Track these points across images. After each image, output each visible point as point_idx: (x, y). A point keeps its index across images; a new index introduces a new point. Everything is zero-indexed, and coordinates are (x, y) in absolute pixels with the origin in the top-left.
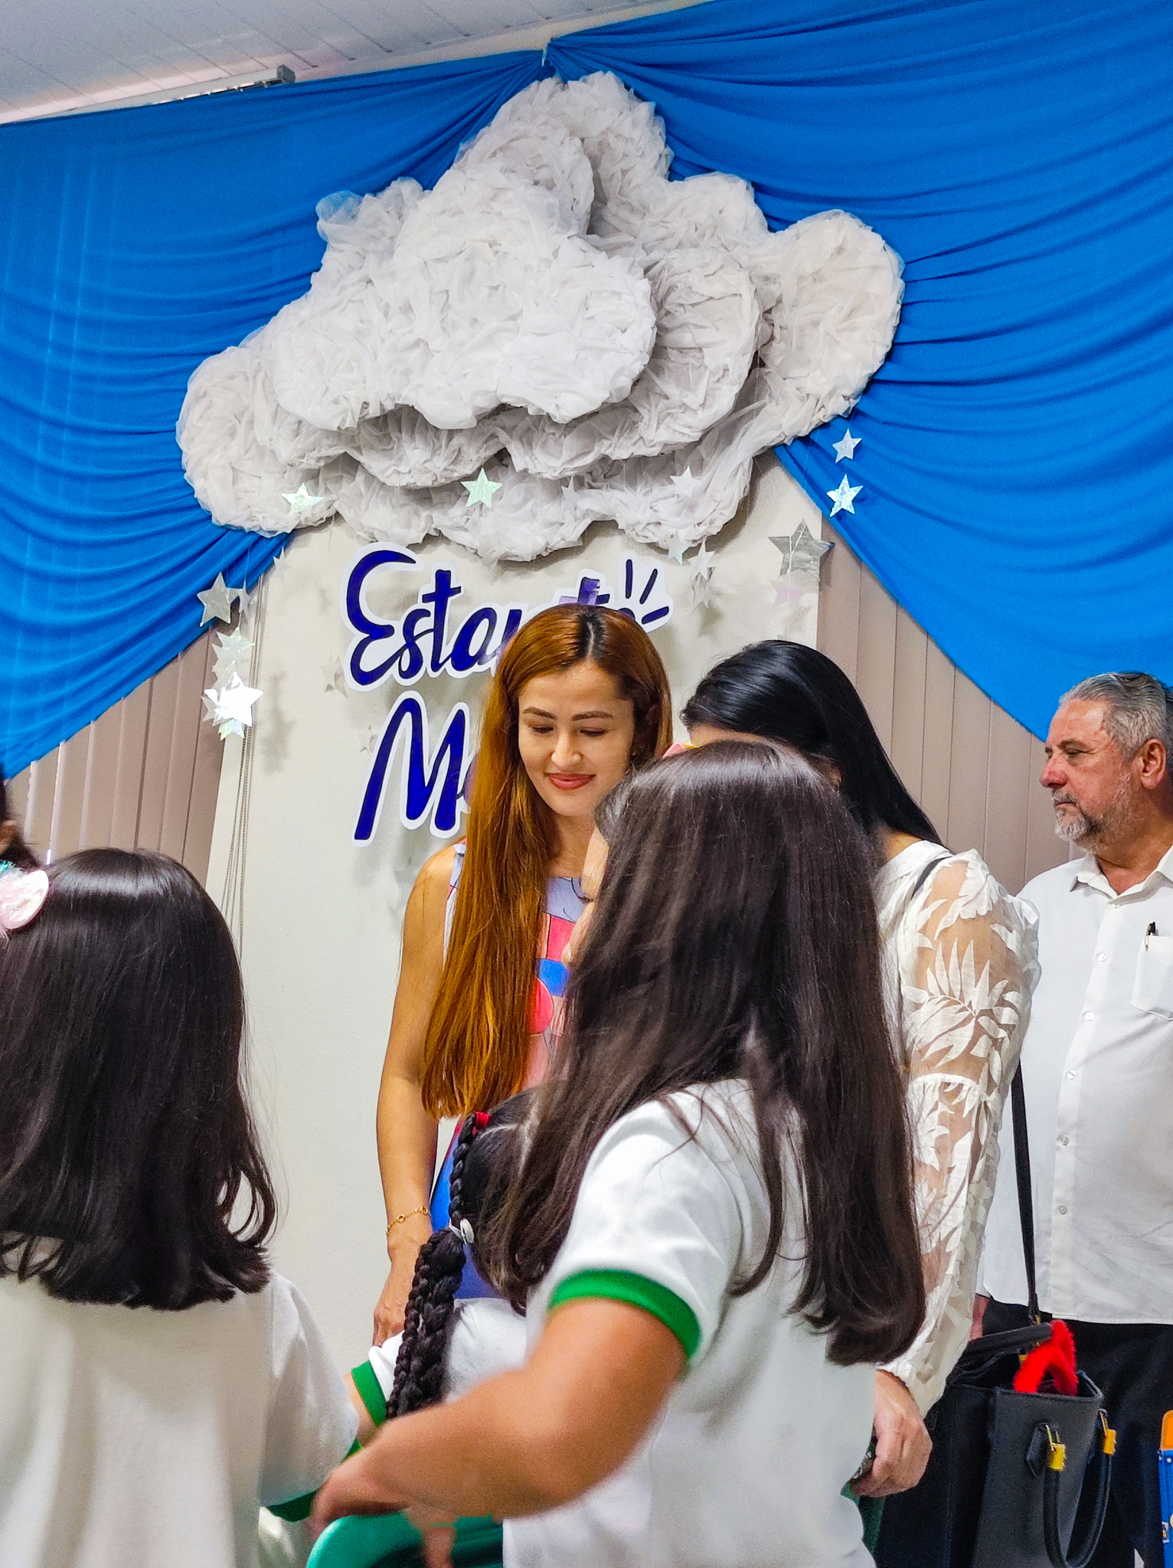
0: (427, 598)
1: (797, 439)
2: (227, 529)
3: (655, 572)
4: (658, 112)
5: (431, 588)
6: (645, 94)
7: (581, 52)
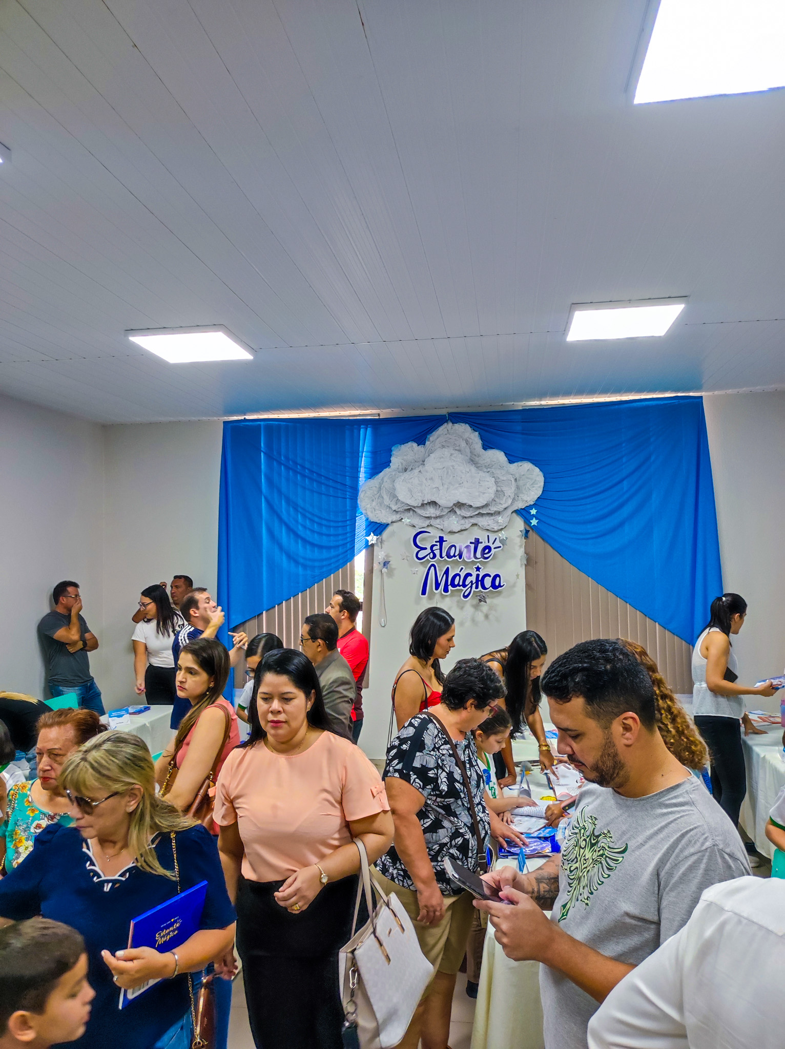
0: (436, 542)
1: (522, 509)
3: (496, 539)
4: (479, 434)
5: (438, 540)
6: (476, 430)
7: (456, 417)
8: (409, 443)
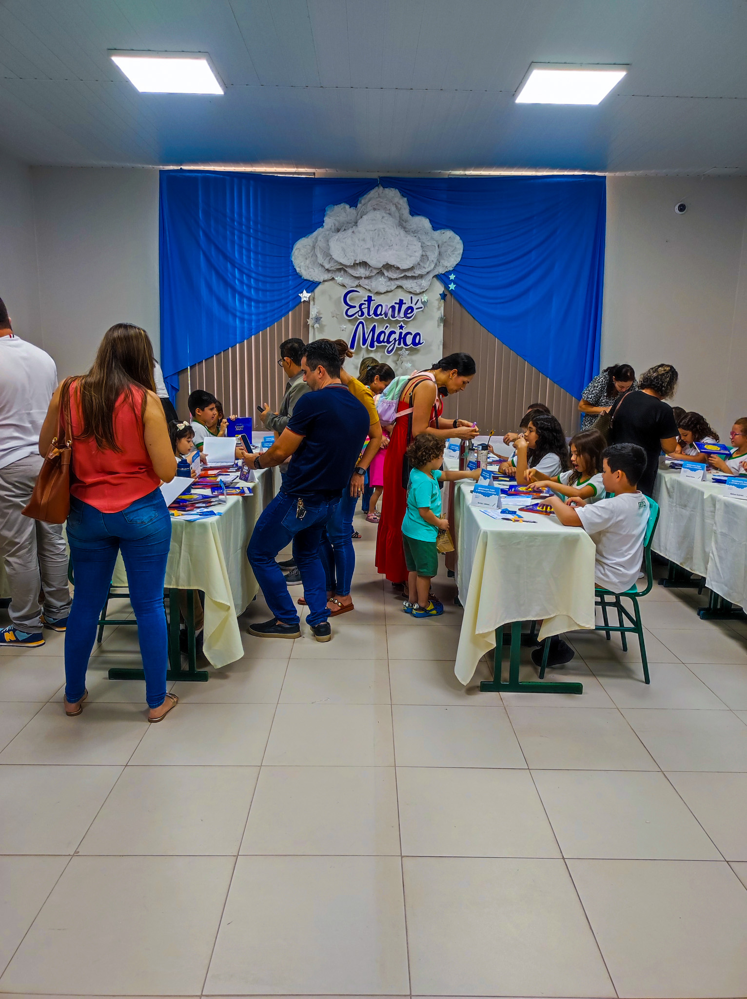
0: (365, 301)
1: (442, 274)
2: (306, 280)
3: (418, 300)
4: (407, 199)
5: (366, 299)
6: (404, 196)
7: (387, 182)
8: (342, 204)
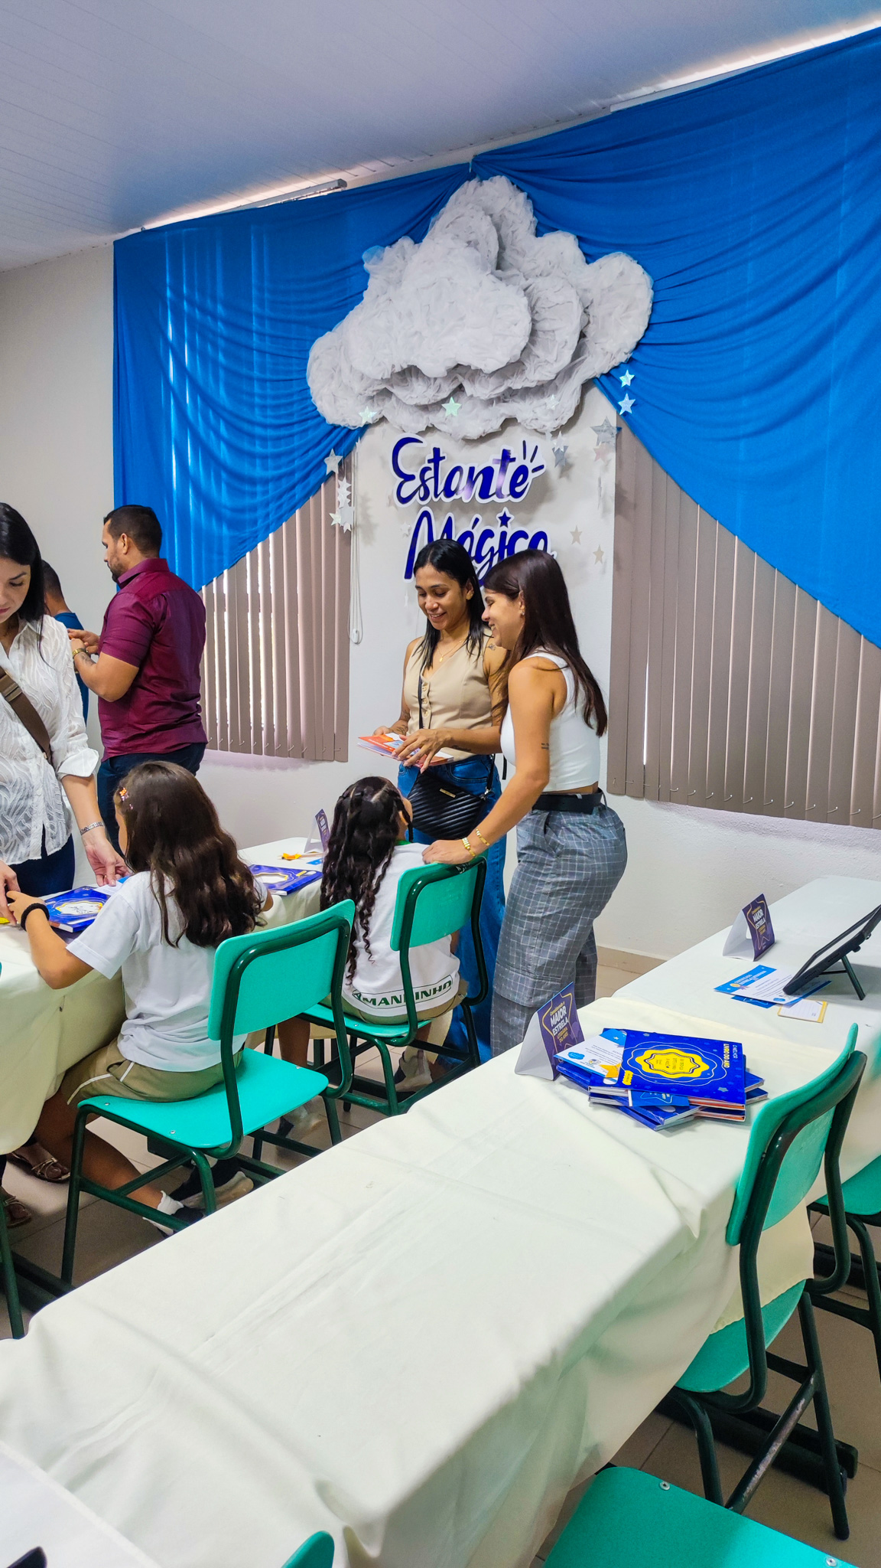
1: (602, 374)
2: (335, 427)
4: (529, 197)
6: (523, 188)
7: (489, 164)
